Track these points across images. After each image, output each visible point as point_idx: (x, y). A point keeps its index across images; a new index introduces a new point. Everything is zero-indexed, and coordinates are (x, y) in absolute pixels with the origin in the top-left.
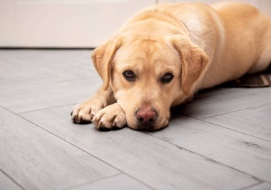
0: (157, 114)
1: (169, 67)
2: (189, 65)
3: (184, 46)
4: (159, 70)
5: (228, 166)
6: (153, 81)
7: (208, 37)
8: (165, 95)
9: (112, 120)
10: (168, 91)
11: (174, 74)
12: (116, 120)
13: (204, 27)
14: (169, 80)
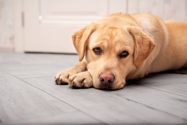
0: (114, 78)
1: (126, 47)
2: (140, 47)
3: (137, 34)
4: (118, 48)
5: (163, 112)
6: (114, 55)
7: (157, 34)
8: (122, 66)
9: (82, 81)
10: (124, 64)
11: (129, 52)
12: (85, 81)
13: (153, 27)
14: (125, 56)
